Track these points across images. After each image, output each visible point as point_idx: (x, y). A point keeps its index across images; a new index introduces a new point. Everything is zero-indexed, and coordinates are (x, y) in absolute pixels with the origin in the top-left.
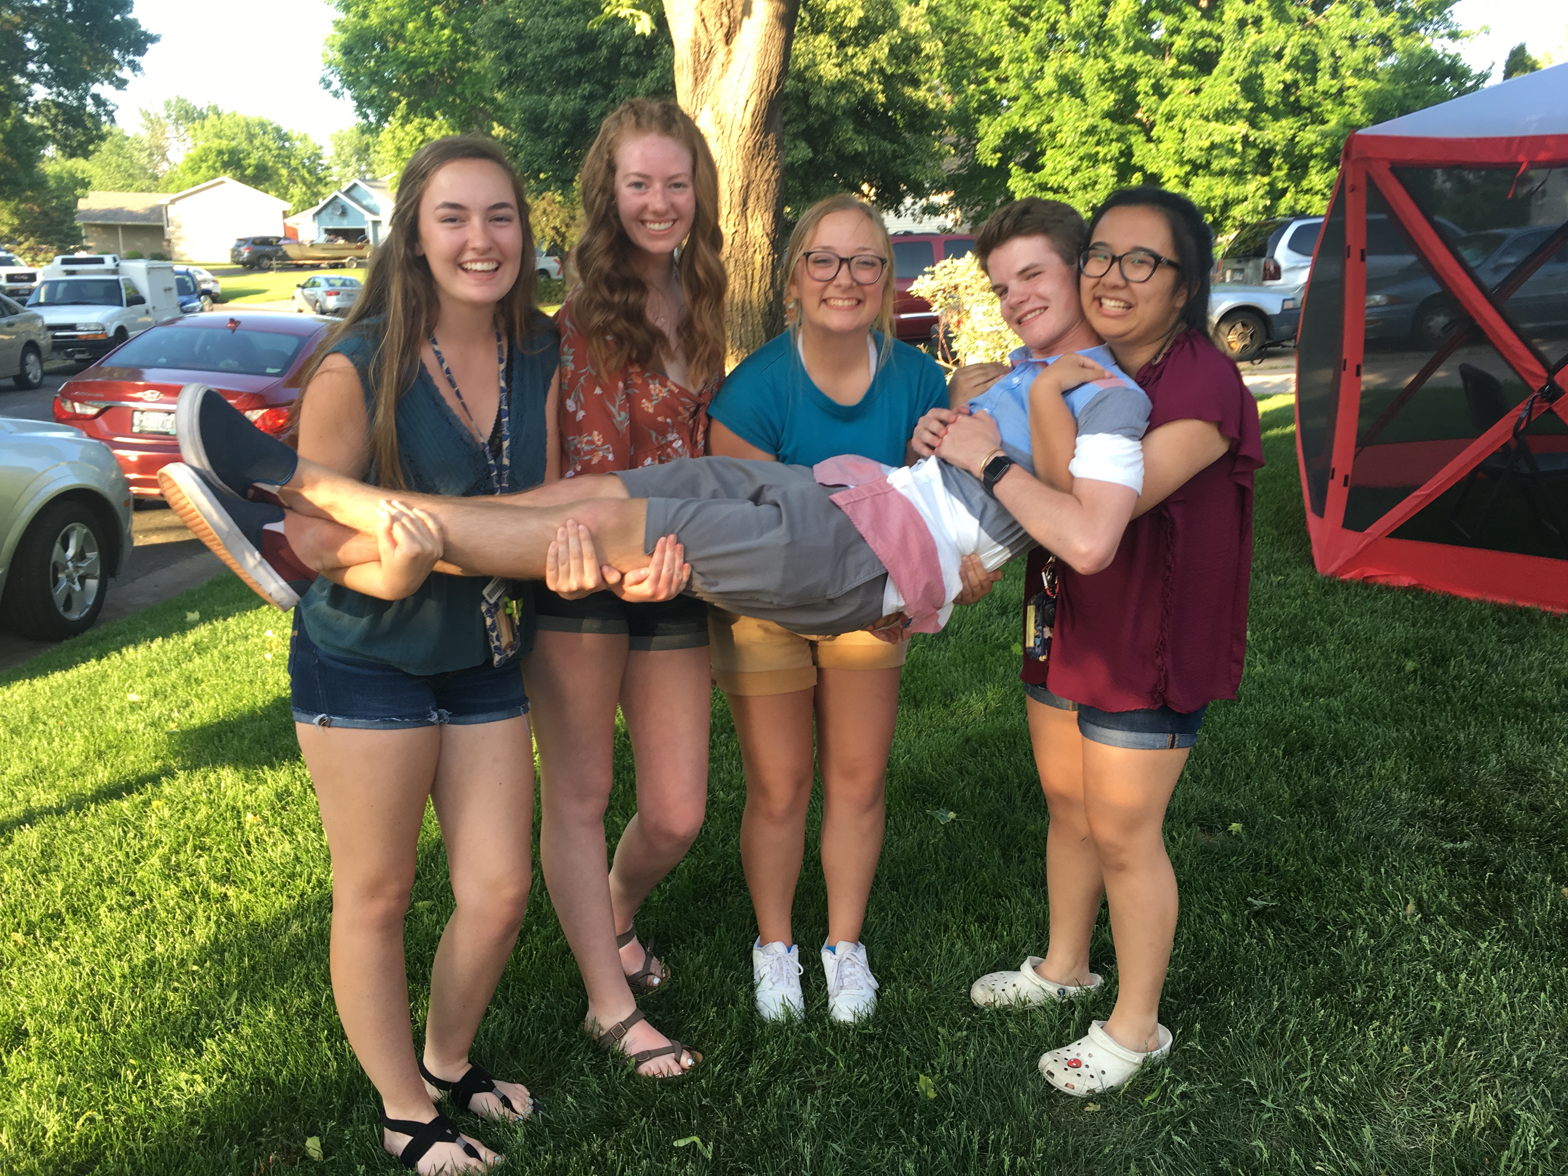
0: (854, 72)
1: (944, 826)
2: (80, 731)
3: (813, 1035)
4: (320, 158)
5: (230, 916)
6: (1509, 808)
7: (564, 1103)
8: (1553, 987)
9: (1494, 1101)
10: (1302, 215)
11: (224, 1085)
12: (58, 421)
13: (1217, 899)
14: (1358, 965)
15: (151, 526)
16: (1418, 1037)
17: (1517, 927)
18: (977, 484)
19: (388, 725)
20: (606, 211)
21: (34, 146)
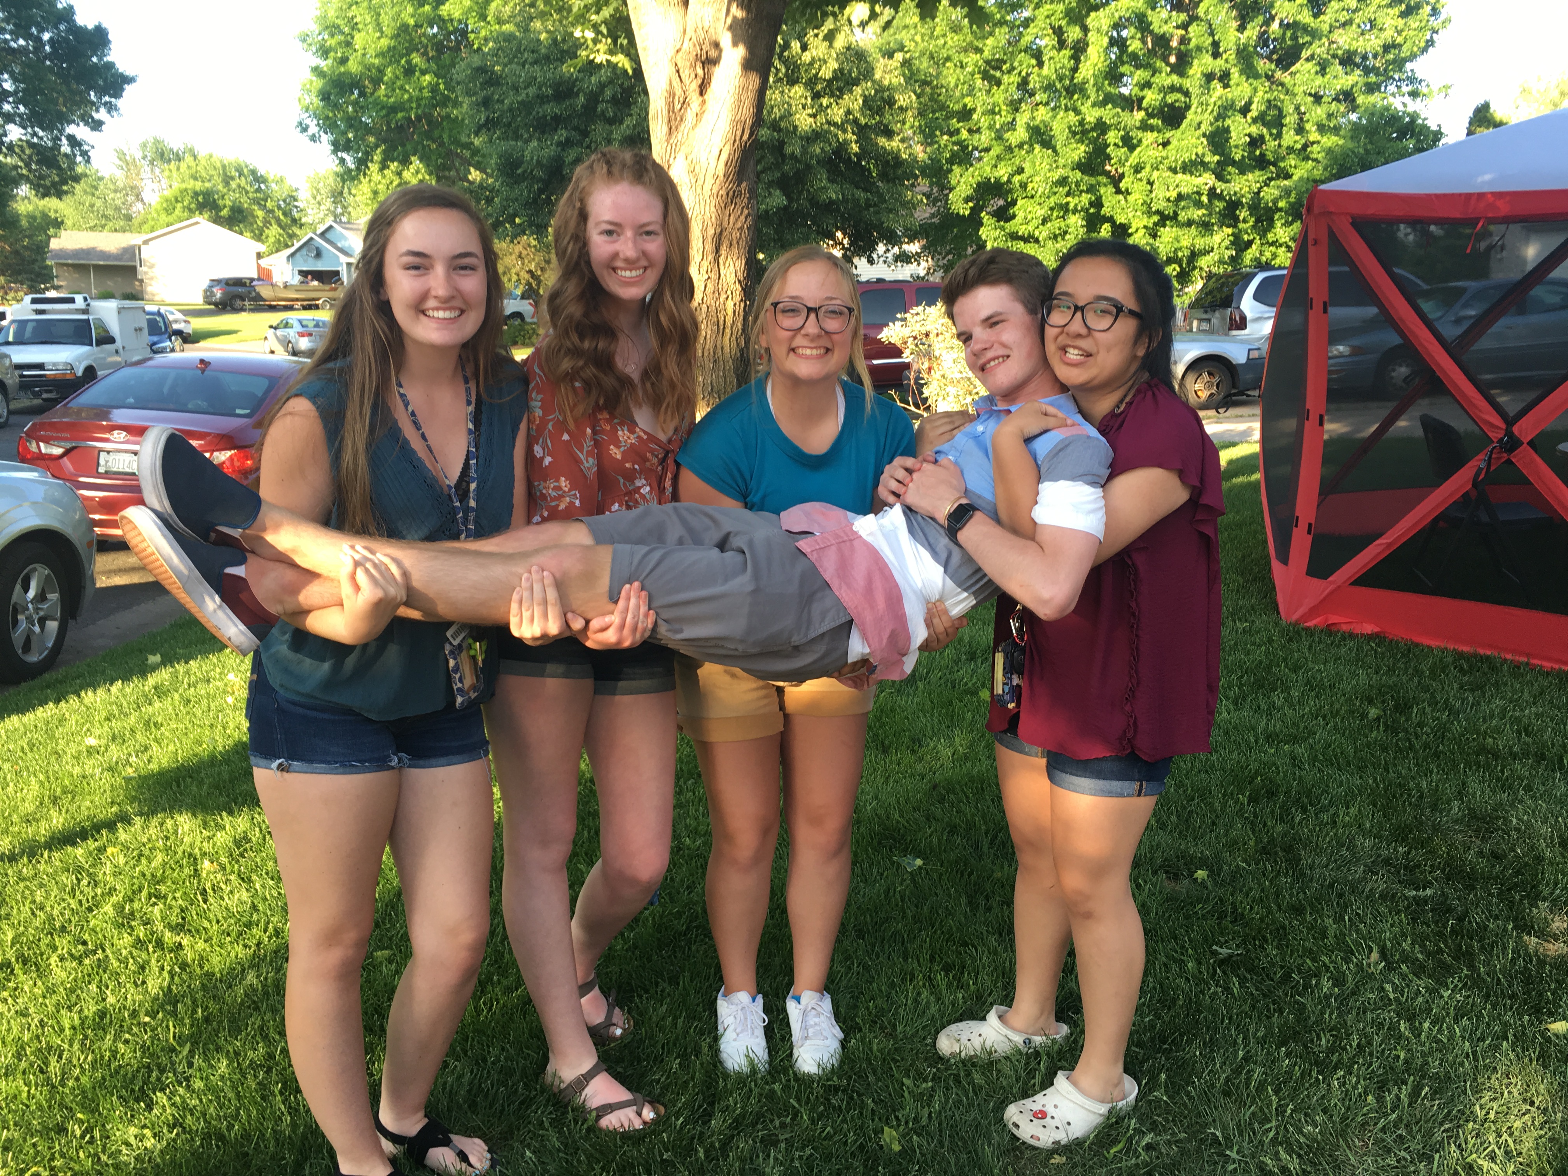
0: (829, 123)
1: (911, 873)
2: (35, 776)
3: (777, 1087)
4: (296, 200)
5: (184, 966)
6: (1470, 856)
7: (523, 1157)
8: (1514, 1035)
9: (1458, 1152)
10: (1267, 266)
11: (174, 1140)
12: (23, 461)
13: (1183, 947)
14: (1322, 1013)
15: (113, 567)
16: (1382, 1086)
17: (1479, 975)
18: (942, 531)
19: (348, 770)
20: (579, 257)
21: (7, 186)
